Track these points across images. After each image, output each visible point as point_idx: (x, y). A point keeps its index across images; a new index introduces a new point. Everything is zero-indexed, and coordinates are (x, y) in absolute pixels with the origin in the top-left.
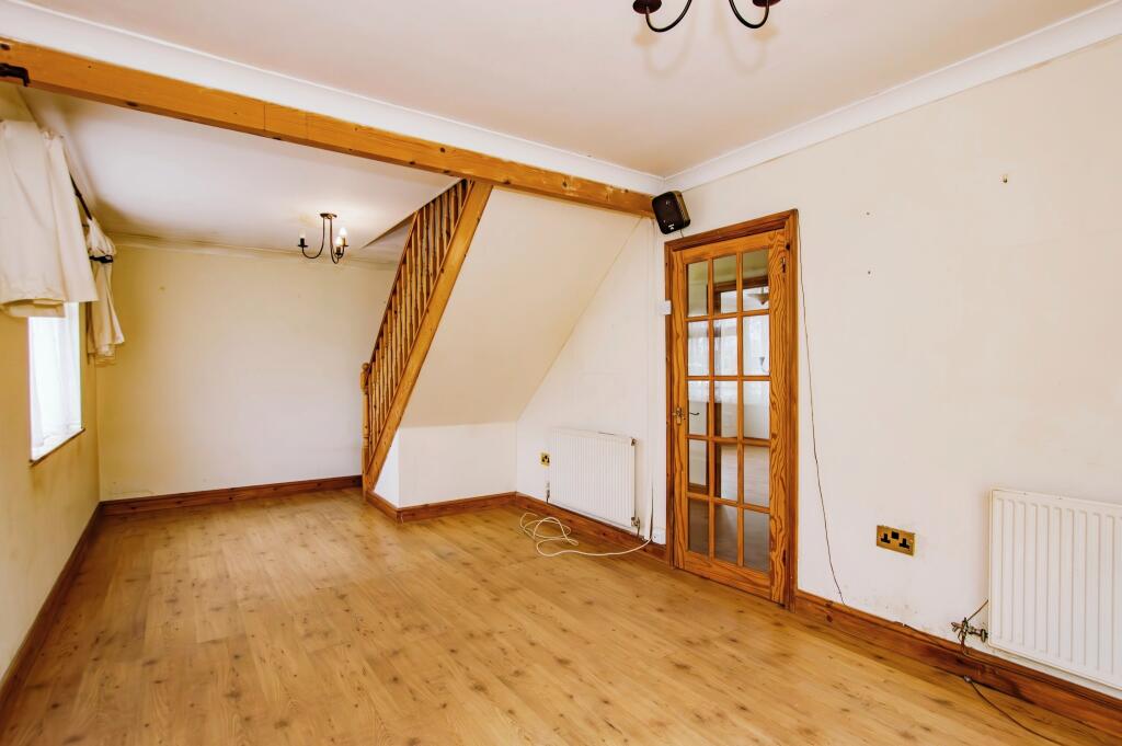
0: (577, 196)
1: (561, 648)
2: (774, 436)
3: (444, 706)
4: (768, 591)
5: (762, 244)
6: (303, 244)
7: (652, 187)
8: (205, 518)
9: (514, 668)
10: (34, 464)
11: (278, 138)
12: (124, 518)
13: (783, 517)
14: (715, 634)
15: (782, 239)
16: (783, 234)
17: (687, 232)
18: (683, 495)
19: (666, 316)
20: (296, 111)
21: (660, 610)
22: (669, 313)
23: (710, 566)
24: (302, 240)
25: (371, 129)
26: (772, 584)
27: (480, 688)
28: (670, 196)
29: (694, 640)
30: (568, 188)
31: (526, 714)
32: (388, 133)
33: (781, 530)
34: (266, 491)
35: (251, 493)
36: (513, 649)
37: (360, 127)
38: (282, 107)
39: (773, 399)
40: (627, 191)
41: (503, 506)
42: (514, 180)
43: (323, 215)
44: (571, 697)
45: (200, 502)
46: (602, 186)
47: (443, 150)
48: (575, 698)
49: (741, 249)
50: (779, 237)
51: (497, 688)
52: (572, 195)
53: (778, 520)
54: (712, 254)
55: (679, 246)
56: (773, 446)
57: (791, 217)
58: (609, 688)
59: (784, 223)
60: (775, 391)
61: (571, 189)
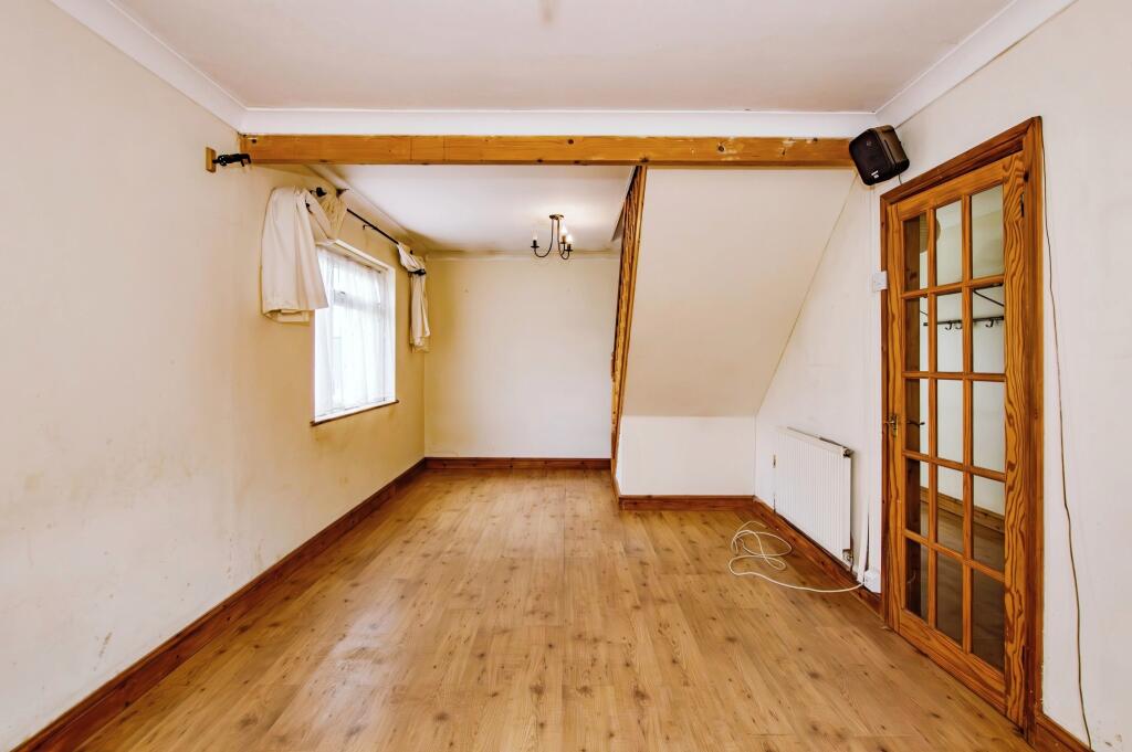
0: (738, 159)
1: (650, 680)
2: (1010, 466)
3: (495, 695)
4: (1002, 700)
5: (994, 178)
6: (535, 246)
7: (848, 127)
8: (483, 480)
9: (587, 683)
10: (314, 424)
11: (426, 163)
12: (435, 471)
13: (1022, 593)
14: (864, 732)
15: (1018, 164)
16: (1021, 159)
17: (907, 176)
18: (899, 533)
19: (882, 291)
20: (436, 137)
21: (814, 676)
22: (885, 288)
23: (929, 639)
24: (535, 242)
25: (500, 137)
26: (1008, 691)
27: (538, 691)
28: (870, 134)
29: (823, 729)
30: (725, 152)
31: (553, 735)
32: (516, 137)
33: (1020, 613)
34: (539, 463)
35: (526, 464)
36: (605, 662)
37: (491, 138)
38: (424, 137)
39: (1010, 410)
40: (816, 140)
41: (736, 510)
42: (652, 156)
43: (552, 217)
44: (612, 735)
45: (488, 466)
46: (777, 141)
47: (571, 142)
48: (614, 740)
49: (966, 191)
50: (1016, 163)
51: (553, 698)
52: (730, 159)
53: (1016, 597)
54: (932, 203)
55: (895, 198)
56: (1010, 482)
57: (1030, 131)
58: (661, 742)
59: (1020, 142)
60: (1012, 399)
61: (729, 153)
